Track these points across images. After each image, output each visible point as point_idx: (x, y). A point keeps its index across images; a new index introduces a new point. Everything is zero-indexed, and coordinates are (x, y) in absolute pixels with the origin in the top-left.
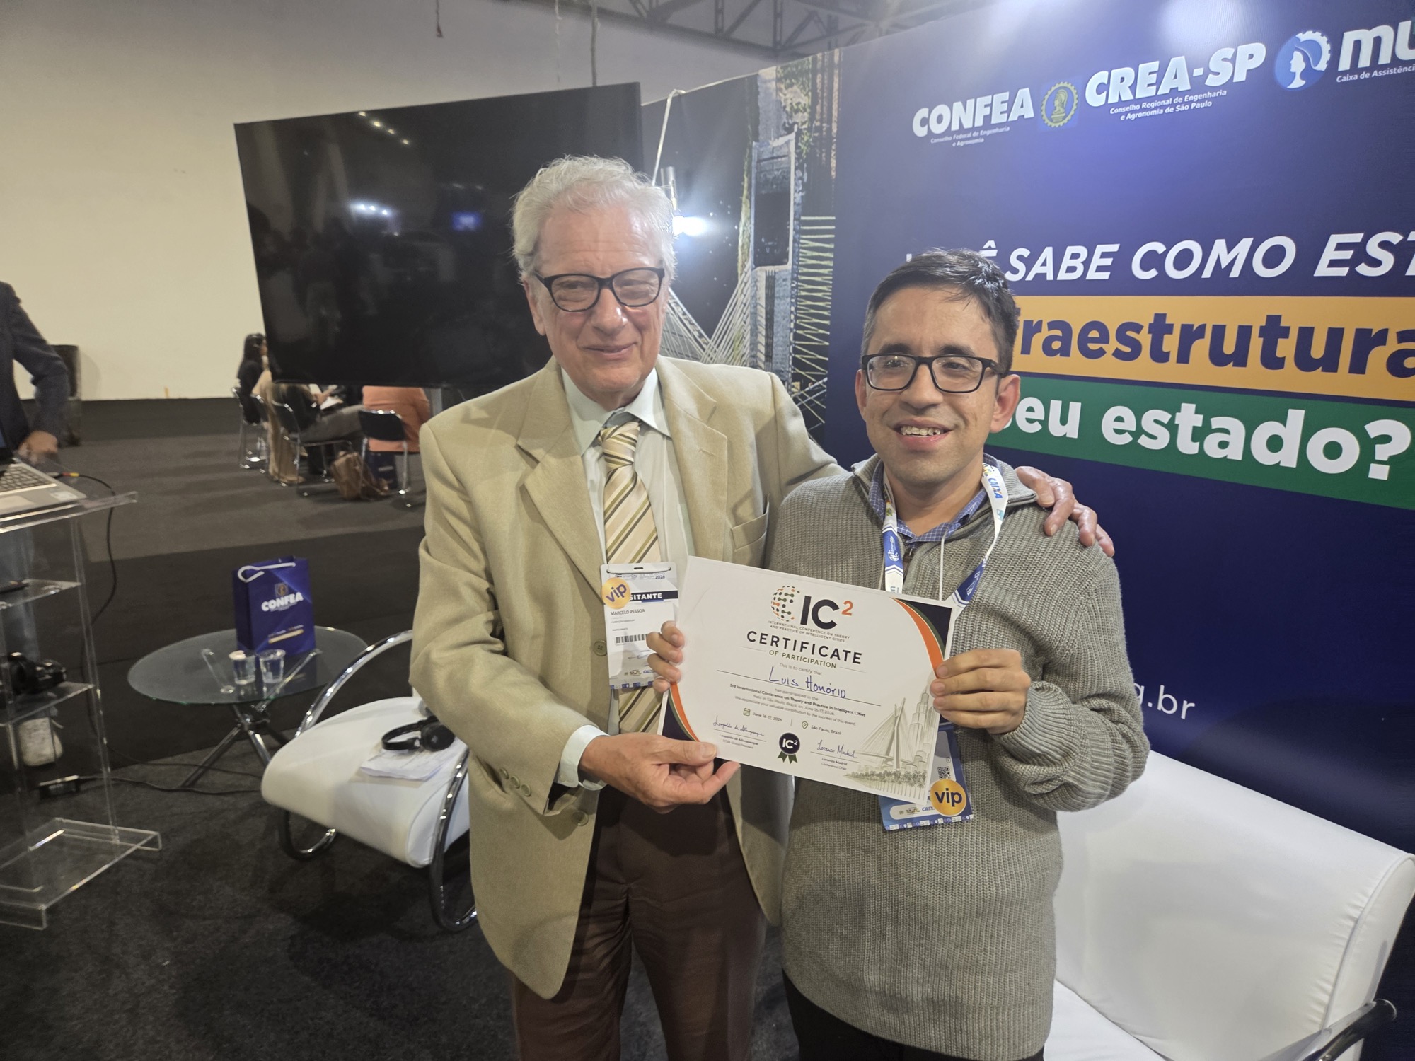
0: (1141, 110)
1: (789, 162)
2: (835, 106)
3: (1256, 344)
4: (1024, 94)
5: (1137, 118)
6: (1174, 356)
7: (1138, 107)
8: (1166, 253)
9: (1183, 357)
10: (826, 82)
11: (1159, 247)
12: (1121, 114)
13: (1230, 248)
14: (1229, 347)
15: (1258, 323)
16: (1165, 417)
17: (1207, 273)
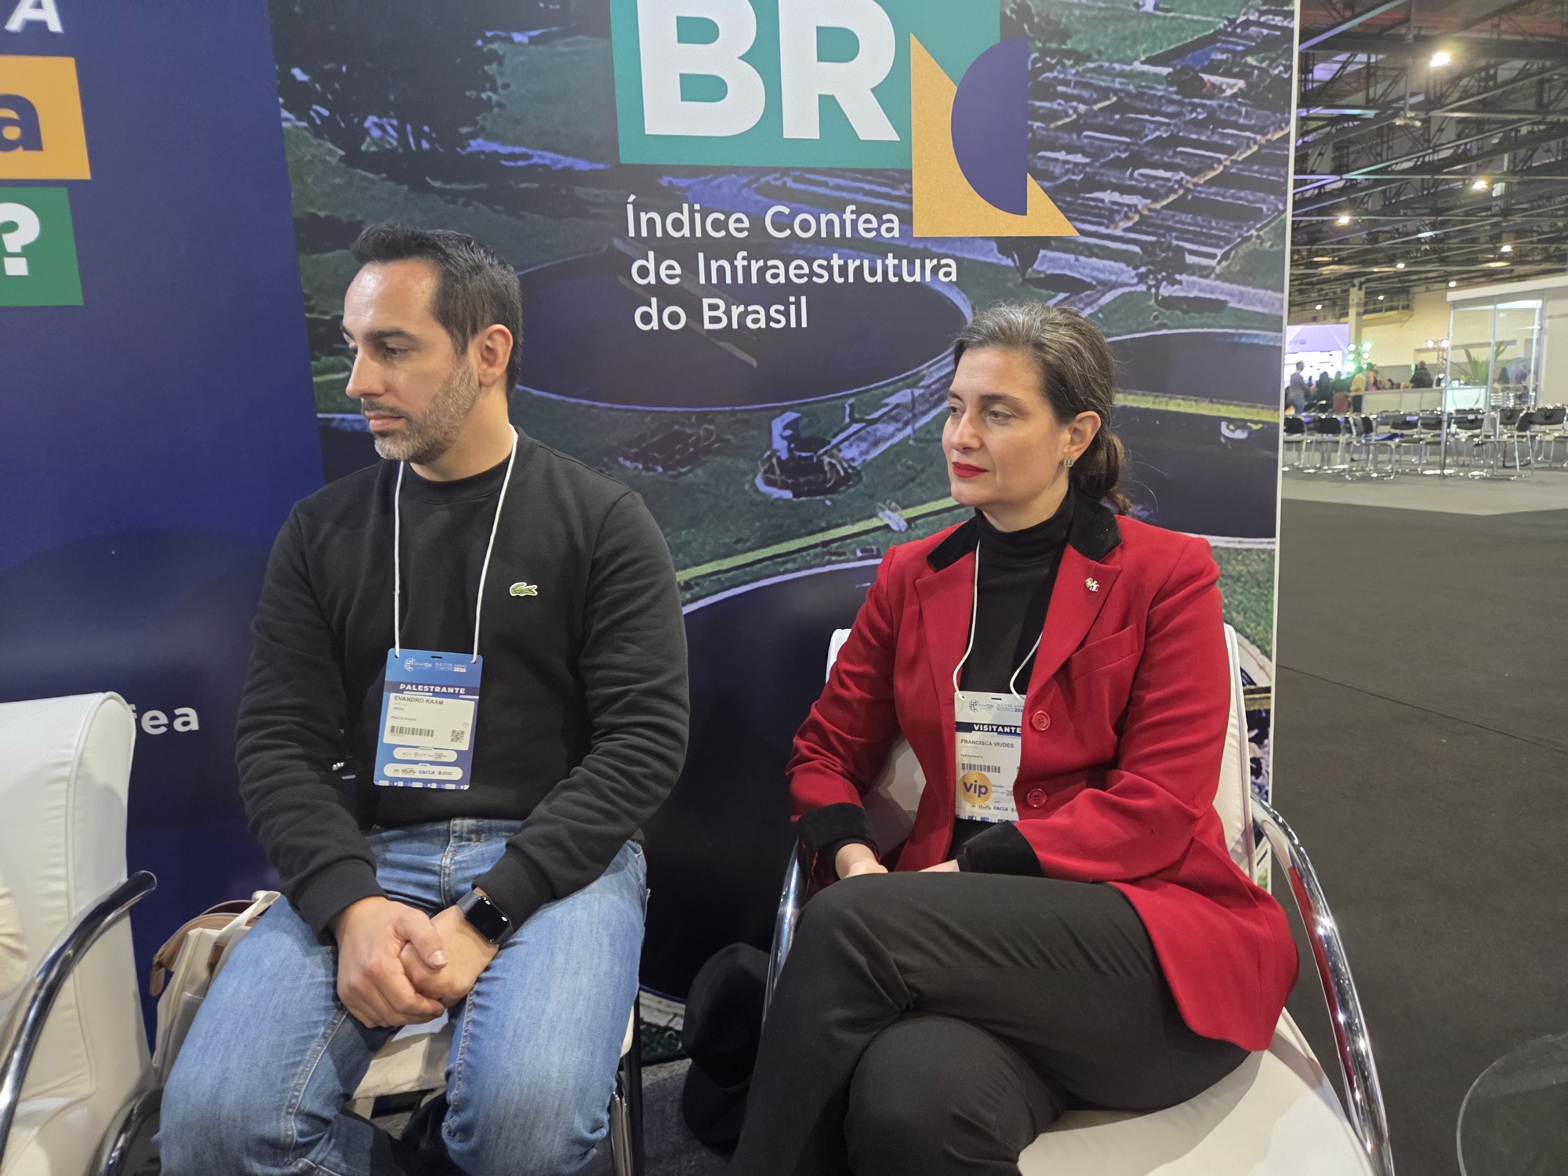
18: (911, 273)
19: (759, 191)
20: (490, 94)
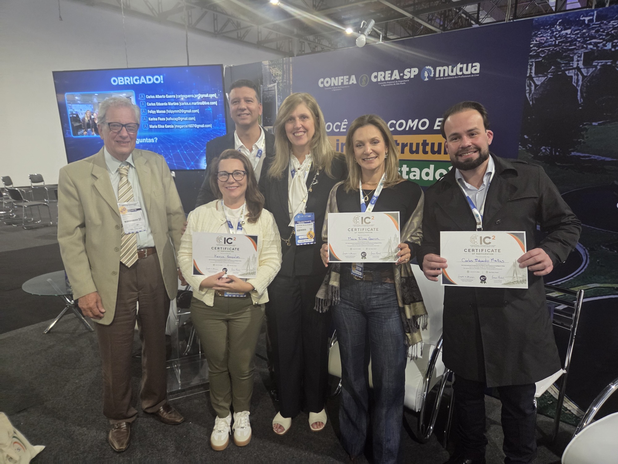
0: (387, 84)
1: (275, 92)
2: (291, 75)
3: (421, 148)
4: (353, 77)
5: (386, 86)
7: (386, 83)
8: (396, 123)
10: (287, 67)
12: (381, 84)
13: (412, 122)
14: (414, 149)
15: (421, 142)
17: (407, 129)
20: (581, 140)
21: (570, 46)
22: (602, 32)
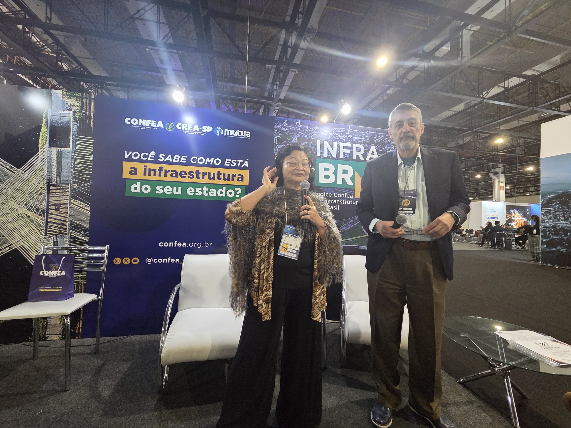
0: (189, 132)
1: (70, 119)
2: (92, 109)
3: (216, 176)
4: (160, 123)
6: (201, 178)
8: (197, 159)
9: (203, 178)
10: (88, 102)
11: (196, 158)
12: (185, 132)
13: (210, 159)
14: (212, 176)
15: (216, 173)
16: (201, 189)
17: (206, 163)
18: (354, 203)
19: (333, 191)
21: (291, 133)
22: (303, 130)
